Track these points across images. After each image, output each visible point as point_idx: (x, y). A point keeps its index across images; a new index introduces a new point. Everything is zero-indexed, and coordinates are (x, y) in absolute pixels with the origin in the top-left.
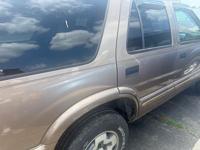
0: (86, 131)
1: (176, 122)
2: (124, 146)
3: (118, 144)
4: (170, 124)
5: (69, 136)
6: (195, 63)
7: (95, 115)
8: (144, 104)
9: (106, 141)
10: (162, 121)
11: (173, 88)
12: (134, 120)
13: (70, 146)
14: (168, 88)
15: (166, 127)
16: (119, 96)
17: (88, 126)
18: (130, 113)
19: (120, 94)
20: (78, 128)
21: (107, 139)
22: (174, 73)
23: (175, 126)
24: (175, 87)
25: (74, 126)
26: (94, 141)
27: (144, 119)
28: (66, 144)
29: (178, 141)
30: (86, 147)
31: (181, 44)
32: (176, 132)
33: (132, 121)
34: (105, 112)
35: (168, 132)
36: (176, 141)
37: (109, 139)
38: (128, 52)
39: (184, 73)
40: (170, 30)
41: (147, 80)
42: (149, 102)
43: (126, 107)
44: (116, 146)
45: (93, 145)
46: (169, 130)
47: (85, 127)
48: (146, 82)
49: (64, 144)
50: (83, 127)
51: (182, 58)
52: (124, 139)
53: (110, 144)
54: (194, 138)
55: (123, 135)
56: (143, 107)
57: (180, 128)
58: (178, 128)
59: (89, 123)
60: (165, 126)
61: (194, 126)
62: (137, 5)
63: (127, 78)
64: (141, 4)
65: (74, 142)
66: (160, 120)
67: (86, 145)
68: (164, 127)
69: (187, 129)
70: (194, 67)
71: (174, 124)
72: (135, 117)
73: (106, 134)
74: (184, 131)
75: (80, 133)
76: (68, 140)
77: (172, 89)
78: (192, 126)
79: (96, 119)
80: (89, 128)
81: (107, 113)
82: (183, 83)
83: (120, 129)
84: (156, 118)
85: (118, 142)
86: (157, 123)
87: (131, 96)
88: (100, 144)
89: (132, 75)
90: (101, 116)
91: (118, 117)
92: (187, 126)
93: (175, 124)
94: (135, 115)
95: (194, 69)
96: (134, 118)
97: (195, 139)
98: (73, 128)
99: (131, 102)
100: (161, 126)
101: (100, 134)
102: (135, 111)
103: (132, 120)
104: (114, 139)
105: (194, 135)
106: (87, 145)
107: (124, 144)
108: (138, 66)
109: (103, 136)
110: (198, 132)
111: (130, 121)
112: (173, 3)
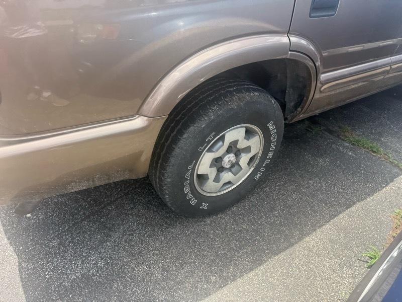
0: (214, 113)
2: (269, 159)
3: (260, 154)
4: (356, 144)
5: (182, 118)
7: (232, 89)
8: (326, 86)
9: (242, 144)
10: (343, 138)
11: (388, 68)
13: (182, 135)
14: (378, 67)
15: (347, 148)
16: (288, 53)
17: (218, 104)
18: (292, 104)
19: (290, 51)
20: (200, 107)
21: (245, 138)
22: (391, 42)
23: (365, 148)
24: (391, 68)
25: (193, 104)
26: (223, 136)
28: (176, 131)
29: (365, 171)
30: (210, 141)
32: (364, 158)
33: (292, 119)
34: (252, 88)
35: (350, 156)
36: (361, 170)
37: (248, 140)
43: (287, 91)
44: (256, 157)
45: (221, 143)
46: (353, 153)
47: (214, 106)
49: (172, 131)
50: (209, 106)
52: (273, 147)
53: (247, 150)
54: (396, 170)
55: (274, 139)
57: (375, 152)
58: (370, 152)
59: (220, 101)
60: (347, 146)
63: (310, 17)
65: (192, 128)
66: (339, 136)
67: (211, 137)
68: (344, 147)
69: (386, 155)
71: (363, 145)
72: (301, 111)
73: (245, 128)
74: (380, 158)
75: (205, 114)
76: (180, 124)
79: (234, 95)
80: (220, 109)
81: (255, 90)
83: (271, 126)
84: (331, 132)
85: (261, 151)
86: (331, 139)
88: (231, 147)
89: (321, 14)
90: (243, 93)
91: (273, 101)
92: (389, 151)
93: (366, 144)
94: (302, 108)
96: (299, 114)
97: (396, 173)
98: (189, 107)
99: (301, 79)
100: (338, 145)
101: (235, 127)
102: (305, 98)
103: (294, 118)
104: (256, 144)
105: (396, 166)
106: (213, 139)
107: (270, 155)
109: (240, 132)
111: (289, 119)
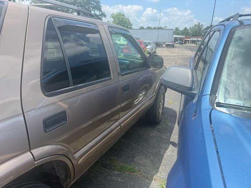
1: (128, 166)
4: (122, 170)
6: (143, 91)
8: (81, 160)
10: (113, 168)
11: (119, 127)
12: (69, 185)
14: (113, 129)
15: (117, 175)
16: (35, 163)
18: (64, 176)
19: (36, 161)
24: (121, 126)
27: (91, 171)
31: (122, 75)
32: (128, 180)
35: (120, 182)
38: (45, 94)
39: (134, 103)
40: (107, 57)
41: (92, 120)
42: (87, 155)
43: (56, 170)
46: (121, 179)
48: (91, 122)
51: (124, 91)
54: (147, 181)
56: (79, 165)
57: (133, 172)
58: (131, 173)
61: (146, 166)
62: (56, 26)
63: (46, 132)
64: (62, 25)
68: (115, 176)
69: (139, 171)
70: (143, 95)
71: (126, 170)
72: (70, 181)
74: (137, 175)
77: (118, 129)
78: (145, 166)
82: (130, 118)
84: (106, 166)
86: (107, 172)
87: (57, 157)
89: (55, 127)
92: (140, 167)
93: (127, 168)
94: (70, 179)
95: (144, 97)
96: (70, 183)
97: (148, 183)
100: (112, 176)
102: (69, 173)
105: (147, 178)
108: (64, 112)
110: (150, 172)
111: (65, 187)
112: (108, 26)
